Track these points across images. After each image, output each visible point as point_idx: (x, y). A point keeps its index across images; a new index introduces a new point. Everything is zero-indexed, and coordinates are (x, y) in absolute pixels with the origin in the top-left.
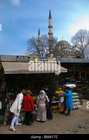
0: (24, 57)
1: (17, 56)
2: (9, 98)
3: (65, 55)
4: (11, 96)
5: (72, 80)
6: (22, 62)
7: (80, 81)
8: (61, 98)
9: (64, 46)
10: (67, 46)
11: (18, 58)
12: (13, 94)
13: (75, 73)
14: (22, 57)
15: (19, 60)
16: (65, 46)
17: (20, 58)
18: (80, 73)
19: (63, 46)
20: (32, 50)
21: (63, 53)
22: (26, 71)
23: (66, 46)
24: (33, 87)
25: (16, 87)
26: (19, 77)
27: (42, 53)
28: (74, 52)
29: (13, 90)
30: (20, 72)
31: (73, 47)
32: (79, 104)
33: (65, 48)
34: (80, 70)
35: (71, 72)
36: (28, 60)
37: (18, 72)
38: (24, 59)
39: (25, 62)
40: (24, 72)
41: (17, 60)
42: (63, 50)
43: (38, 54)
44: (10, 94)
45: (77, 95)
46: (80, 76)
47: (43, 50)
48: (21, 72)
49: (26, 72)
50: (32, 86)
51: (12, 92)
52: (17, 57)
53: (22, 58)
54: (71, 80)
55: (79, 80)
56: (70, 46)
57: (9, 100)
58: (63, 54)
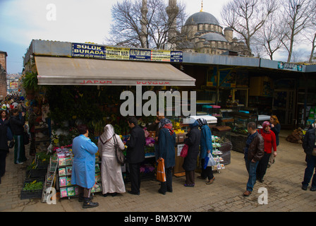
0: (90, 47)
1: (73, 43)
2: (56, 142)
3: (206, 47)
4: (61, 137)
5: (211, 107)
6: (87, 58)
7: (229, 111)
8: (179, 146)
9: (204, 27)
10: (212, 26)
11: (75, 47)
12: (65, 134)
13: (220, 90)
14: (87, 45)
15: (79, 53)
16: (207, 26)
17: (82, 49)
18: (234, 91)
19: (201, 26)
20: (123, 31)
21: (202, 43)
22: (92, 79)
23: (209, 27)
24: (114, 119)
25: (74, 117)
26: (81, 95)
27: (147, 41)
28: (227, 43)
29: (66, 125)
30: (77, 81)
31: (226, 29)
32: (221, 163)
33: (205, 32)
34: (233, 85)
35: (211, 88)
36: (101, 55)
37: (72, 81)
38: (90, 50)
39: (94, 58)
40: (86, 81)
41: (74, 53)
42: (202, 35)
43: (138, 42)
44: (58, 133)
45: (217, 142)
46: (234, 98)
47: (148, 33)
48: (80, 81)
49: (93, 81)
50: (113, 116)
51: (63, 129)
52: (75, 45)
53: (87, 49)
54: (208, 107)
55: (229, 108)
56: (219, 26)
57: (57, 147)
58: (201, 45)
